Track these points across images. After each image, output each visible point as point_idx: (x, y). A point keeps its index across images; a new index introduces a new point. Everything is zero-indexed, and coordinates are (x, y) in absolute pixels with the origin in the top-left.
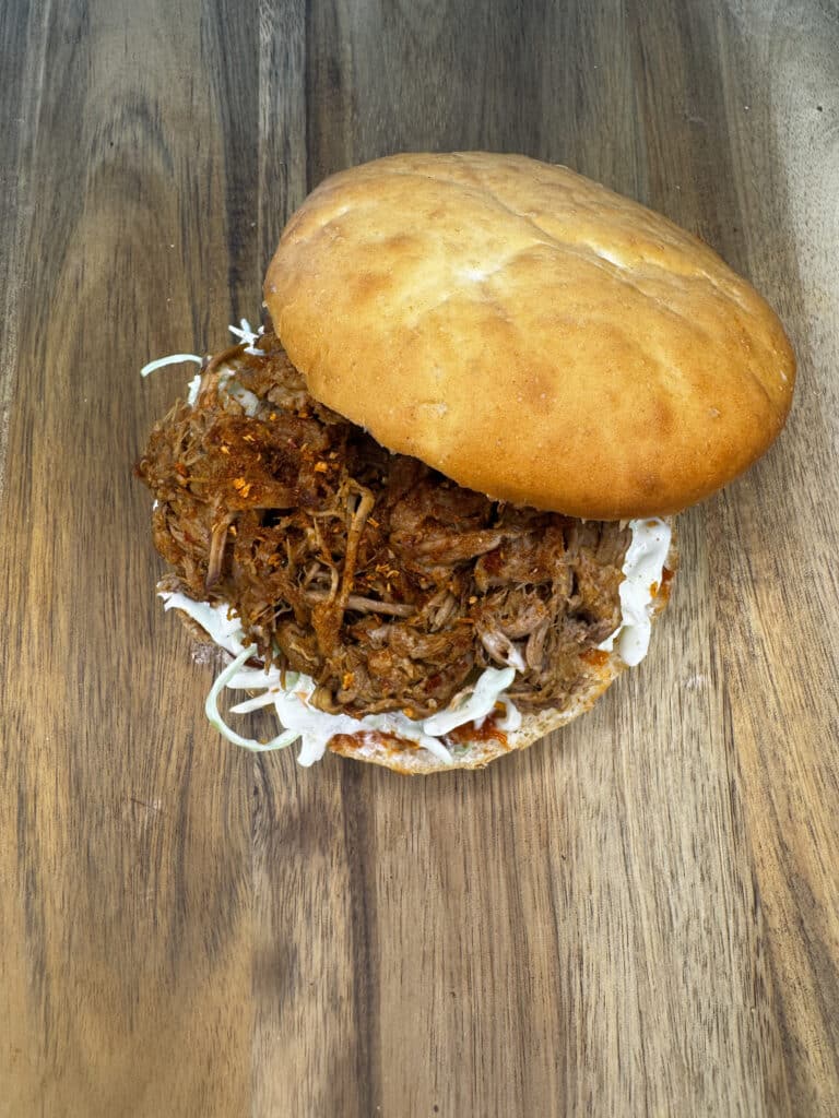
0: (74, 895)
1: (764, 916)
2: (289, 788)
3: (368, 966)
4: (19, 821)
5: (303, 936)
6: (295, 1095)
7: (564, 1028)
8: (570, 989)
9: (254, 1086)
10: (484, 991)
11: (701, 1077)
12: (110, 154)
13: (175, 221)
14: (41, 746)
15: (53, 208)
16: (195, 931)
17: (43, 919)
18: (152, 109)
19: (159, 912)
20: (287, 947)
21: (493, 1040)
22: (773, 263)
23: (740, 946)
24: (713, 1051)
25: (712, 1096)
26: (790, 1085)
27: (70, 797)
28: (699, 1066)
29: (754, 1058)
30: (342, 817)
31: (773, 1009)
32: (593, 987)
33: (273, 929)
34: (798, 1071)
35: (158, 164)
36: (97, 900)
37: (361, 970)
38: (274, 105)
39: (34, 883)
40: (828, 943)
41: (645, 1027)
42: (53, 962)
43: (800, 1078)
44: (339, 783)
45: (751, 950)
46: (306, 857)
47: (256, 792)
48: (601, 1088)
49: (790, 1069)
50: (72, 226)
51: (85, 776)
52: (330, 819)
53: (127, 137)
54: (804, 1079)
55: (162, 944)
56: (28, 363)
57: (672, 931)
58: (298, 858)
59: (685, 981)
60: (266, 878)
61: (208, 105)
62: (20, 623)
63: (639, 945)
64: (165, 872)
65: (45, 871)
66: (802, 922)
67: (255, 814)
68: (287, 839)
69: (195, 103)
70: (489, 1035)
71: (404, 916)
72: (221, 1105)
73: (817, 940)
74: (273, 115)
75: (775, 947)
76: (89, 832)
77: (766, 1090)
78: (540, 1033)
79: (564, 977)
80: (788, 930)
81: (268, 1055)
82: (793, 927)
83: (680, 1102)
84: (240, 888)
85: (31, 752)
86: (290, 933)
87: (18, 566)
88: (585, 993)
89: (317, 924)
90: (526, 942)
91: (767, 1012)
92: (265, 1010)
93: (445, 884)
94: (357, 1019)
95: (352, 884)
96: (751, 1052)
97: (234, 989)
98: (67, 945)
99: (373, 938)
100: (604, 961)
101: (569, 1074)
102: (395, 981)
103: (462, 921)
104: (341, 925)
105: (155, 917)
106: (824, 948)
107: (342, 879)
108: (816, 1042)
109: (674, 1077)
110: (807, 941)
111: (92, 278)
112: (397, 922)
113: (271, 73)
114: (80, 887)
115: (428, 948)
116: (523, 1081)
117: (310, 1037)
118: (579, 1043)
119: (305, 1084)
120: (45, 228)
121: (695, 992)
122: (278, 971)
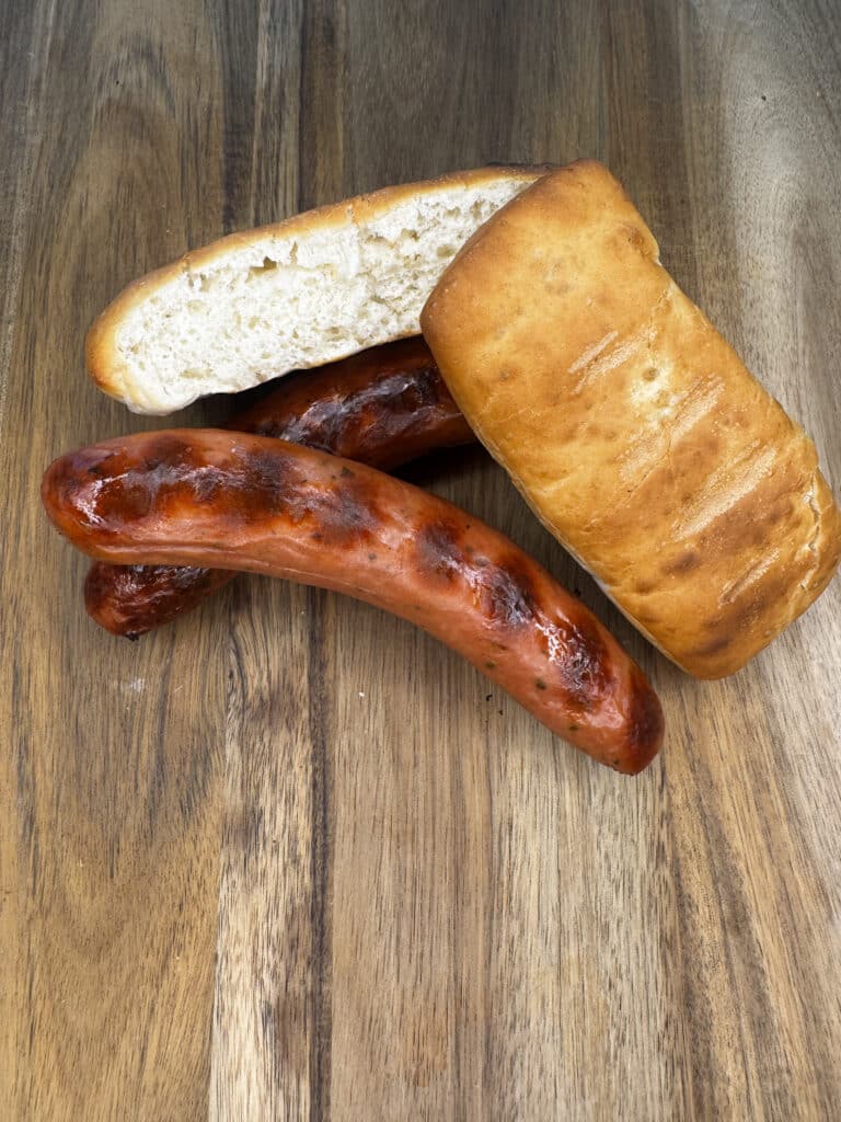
0: (62, 760)
1: (668, 793)
2: (261, 673)
3: (325, 827)
4: (14, 694)
5: (269, 801)
6: (256, 934)
7: (493, 882)
8: (500, 852)
9: (219, 925)
10: (425, 850)
11: (607, 925)
12: (116, 92)
13: (175, 159)
14: (36, 627)
15: (60, 139)
16: (172, 794)
17: (34, 778)
18: (156, 52)
19: (140, 777)
20: (253, 811)
21: (432, 891)
22: (713, 233)
23: (647, 818)
24: (619, 905)
25: (615, 941)
26: (681, 934)
27: (62, 674)
28: (606, 917)
29: (653, 911)
30: (307, 700)
31: (671, 871)
32: (520, 849)
33: (242, 794)
34: (688, 922)
35: (161, 105)
36: (84, 765)
37: (319, 831)
38: (271, 57)
39: (26, 749)
40: (720, 818)
41: (562, 884)
42: (42, 816)
43: (690, 929)
44: (306, 671)
45: (656, 822)
46: (274, 733)
47: (231, 676)
48: (522, 932)
49: (682, 921)
50: (77, 156)
51: (76, 656)
52: (297, 700)
53: (132, 77)
54: (694, 929)
55: (142, 805)
56: (33, 281)
57: (590, 804)
58: (267, 733)
59: (598, 847)
60: (237, 749)
61: (209, 53)
62: (19, 517)
63: (561, 815)
64: (146, 741)
65: (37, 739)
66: (700, 800)
67: (229, 695)
68: (256, 718)
69: (198, 49)
70: (428, 889)
71: (359, 785)
72: (190, 943)
73: (712, 816)
74: (270, 66)
75: (676, 821)
76: (79, 705)
77: (661, 936)
78: (472, 886)
79: (496, 840)
80: (688, 806)
81: (233, 902)
82: (693, 804)
83: (588, 946)
84: (214, 758)
85: (26, 633)
86: (257, 797)
87: (18, 466)
88: (513, 854)
89: (281, 791)
90: (464, 810)
91: (666, 872)
92: (232, 860)
93: (396, 759)
94: (313, 872)
95: (314, 758)
96: (651, 906)
97: (205, 843)
98: (55, 802)
99: (330, 804)
100: (530, 829)
101: (495, 921)
102: (348, 840)
103: (409, 791)
104: (303, 791)
105: (136, 780)
106: (718, 822)
107: (305, 753)
108: (706, 899)
109: (585, 926)
110: (704, 816)
111: (95, 207)
112: (352, 791)
113: (270, 27)
114: (68, 752)
115: (378, 814)
116: (456, 924)
117: (271, 887)
118: (505, 896)
119: (265, 926)
120: (52, 157)
121: (607, 856)
122: (246, 829)
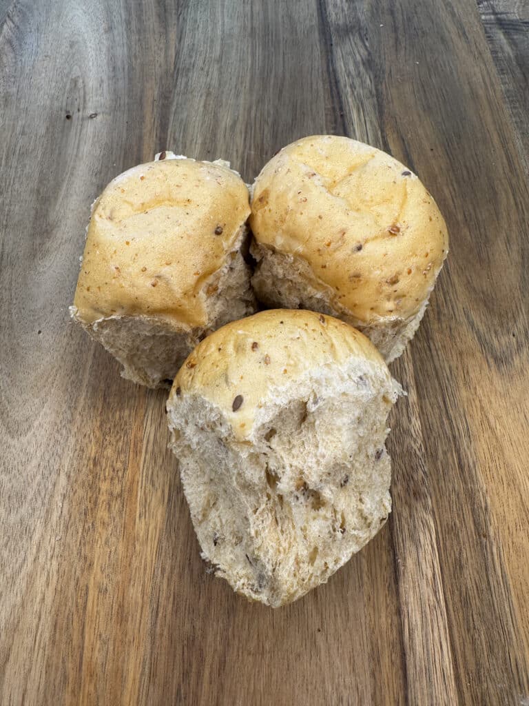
0: (435, 11)
1: (178, 13)
2: (354, 41)
5: (344, 5)
12: (512, 328)
14: (462, 50)
16: (385, 5)
17: (445, 6)
19: (400, 9)
23: (188, 6)
27: (444, 36)
30: (332, 33)
33: (356, 6)
35: (476, 318)
36: (425, 10)
39: (452, 14)
40: (158, 7)
44: (333, 42)
45: (184, 5)
46: (345, 23)
47: (367, 39)
51: (440, 42)
52: (336, 33)
53: (504, 340)
58: (348, 23)
60: (360, 18)
63: (223, 5)
64: (400, 18)
65: (448, 17)
66: (165, 11)
67: (367, 33)
68: (353, 27)
71: (307, 10)
73: (161, 8)
75: (176, 6)
76: (434, 27)
82: (168, 10)
84: (370, 15)
85: (466, 48)
86: (349, 5)
89: (339, 7)
90: (263, 5)
93: (291, 18)
95: (326, 17)
99: (318, 5)
103: (286, 9)
105: (402, 7)
107: (330, 18)
110: (165, 8)
112: (310, 9)
114: (433, 14)
115: (298, 3)
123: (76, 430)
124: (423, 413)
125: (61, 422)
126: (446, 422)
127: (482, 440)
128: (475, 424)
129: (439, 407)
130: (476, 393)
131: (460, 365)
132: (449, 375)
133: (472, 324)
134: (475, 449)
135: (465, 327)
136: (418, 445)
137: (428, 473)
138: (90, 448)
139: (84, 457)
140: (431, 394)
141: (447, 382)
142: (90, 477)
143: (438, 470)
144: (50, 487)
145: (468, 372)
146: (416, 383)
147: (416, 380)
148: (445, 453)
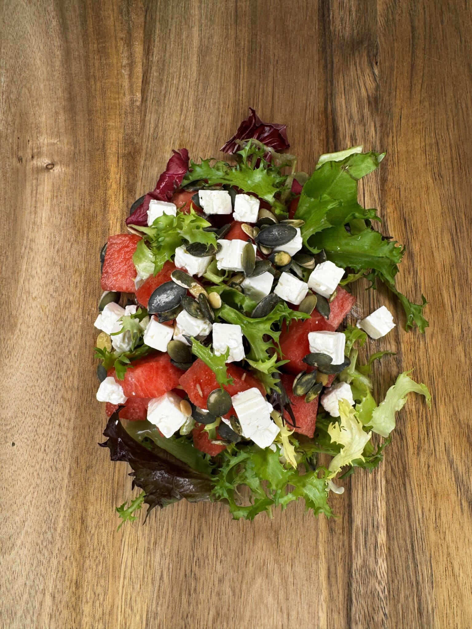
123: (57, 551)
124: (390, 555)
125: (42, 543)
126: (411, 566)
127: (444, 586)
128: (439, 570)
129: (407, 550)
130: (444, 538)
131: (433, 508)
132: (420, 516)
133: (451, 463)
134: (436, 595)
135: (443, 467)
136: (382, 588)
137: (388, 616)
138: (71, 570)
139: (66, 579)
140: (400, 536)
141: (417, 524)
142: (73, 599)
143: (397, 613)
144: (37, 606)
145: (440, 515)
146: (387, 523)
147: (387, 519)
148: (406, 598)
